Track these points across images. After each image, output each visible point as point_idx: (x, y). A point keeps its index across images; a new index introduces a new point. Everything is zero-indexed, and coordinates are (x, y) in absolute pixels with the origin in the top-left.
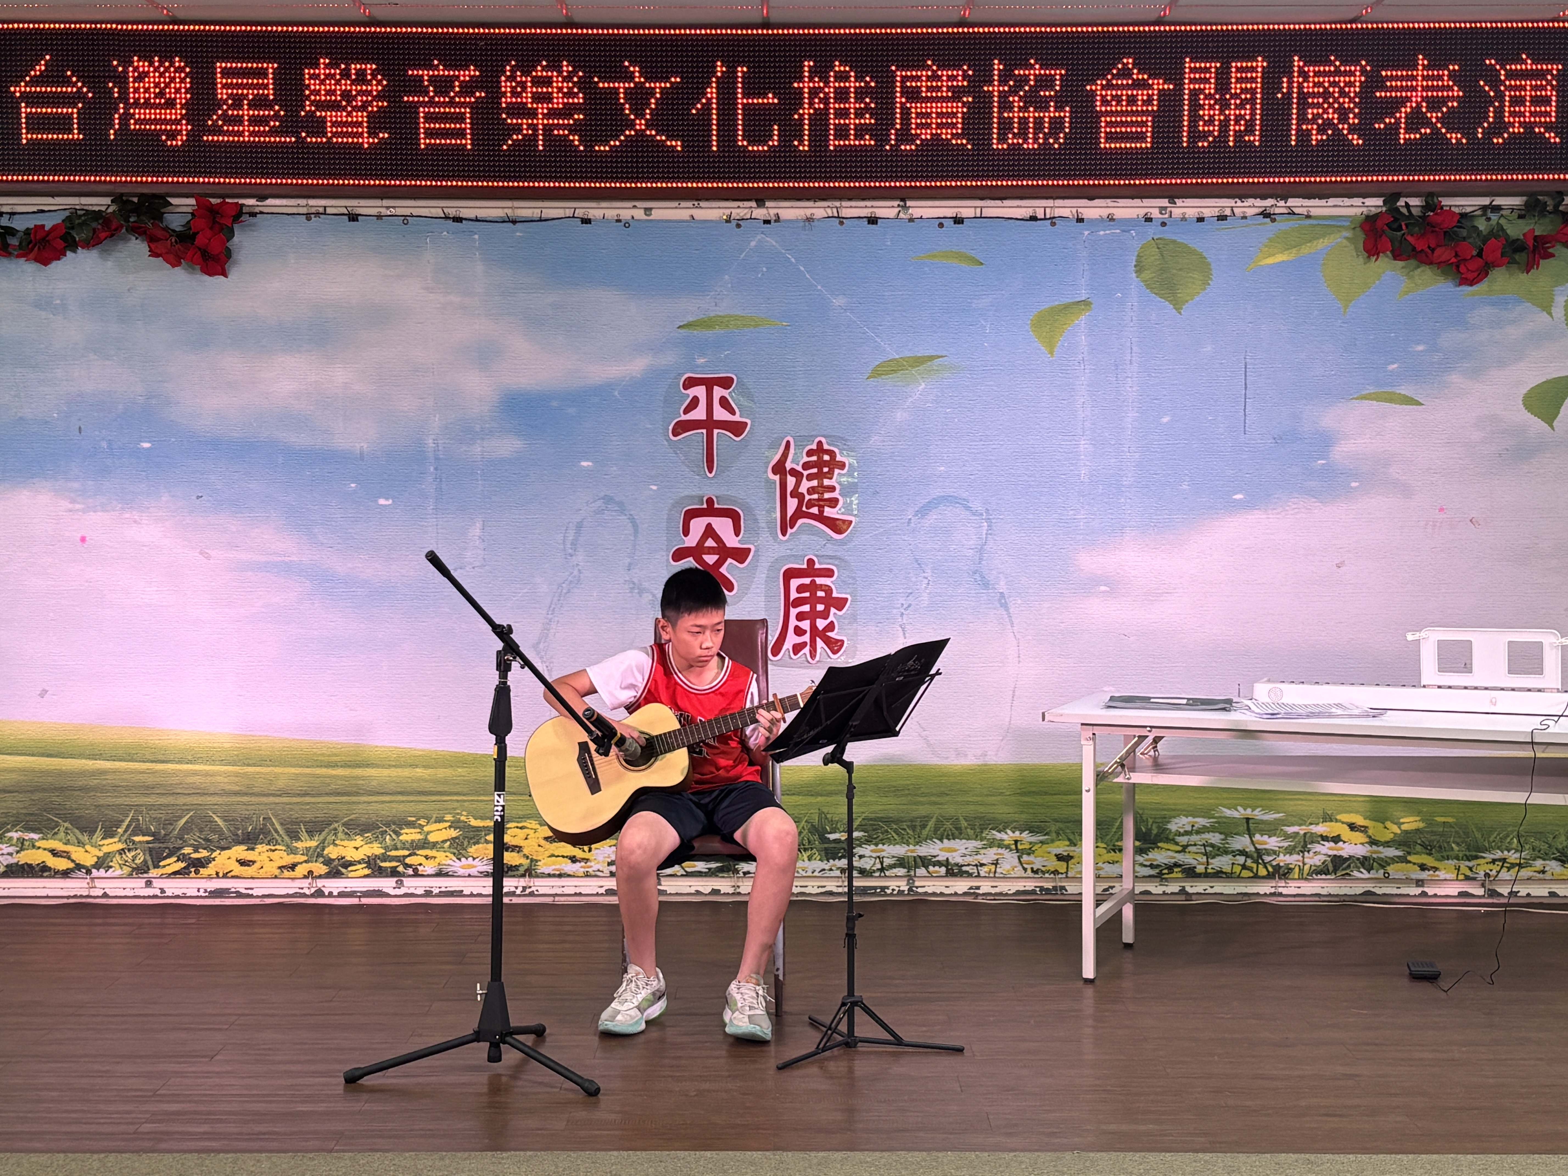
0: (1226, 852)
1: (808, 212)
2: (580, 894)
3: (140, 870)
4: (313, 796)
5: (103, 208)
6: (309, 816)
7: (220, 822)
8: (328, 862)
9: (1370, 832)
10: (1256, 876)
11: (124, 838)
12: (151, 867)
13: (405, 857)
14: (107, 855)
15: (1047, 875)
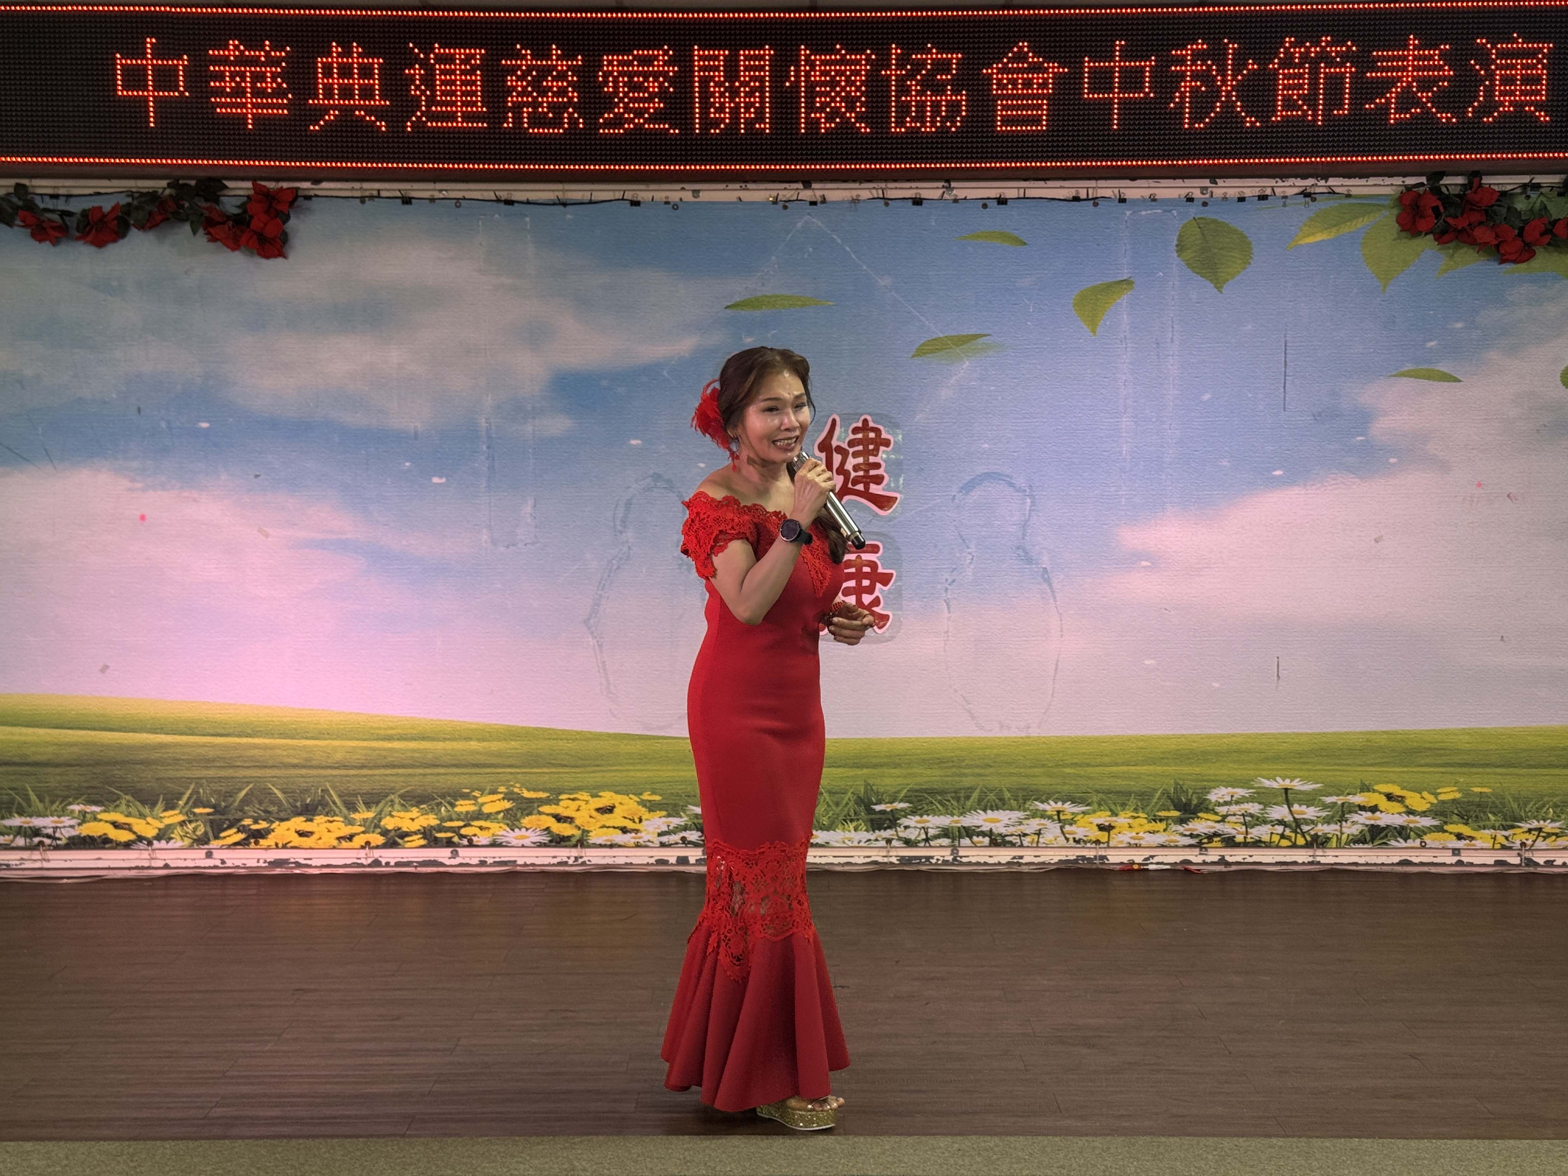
0: (1265, 822)
1: (854, 193)
2: (631, 864)
3: (201, 841)
4: (370, 768)
5: (160, 191)
6: (366, 788)
7: (279, 795)
8: (385, 833)
9: (1408, 802)
10: (1294, 846)
11: (184, 810)
12: (211, 837)
13: (460, 828)
14: (169, 827)
15: (1089, 845)
